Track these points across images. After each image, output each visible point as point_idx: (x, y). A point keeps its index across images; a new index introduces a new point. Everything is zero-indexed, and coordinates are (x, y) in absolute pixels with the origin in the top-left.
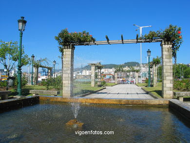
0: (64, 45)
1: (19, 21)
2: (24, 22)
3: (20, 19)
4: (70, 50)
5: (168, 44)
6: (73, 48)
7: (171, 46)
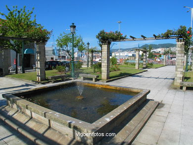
0: (102, 42)
1: (71, 27)
2: (74, 27)
3: (72, 25)
4: (106, 46)
5: (181, 41)
6: (109, 43)
7: (183, 43)
